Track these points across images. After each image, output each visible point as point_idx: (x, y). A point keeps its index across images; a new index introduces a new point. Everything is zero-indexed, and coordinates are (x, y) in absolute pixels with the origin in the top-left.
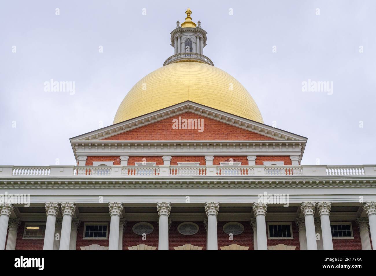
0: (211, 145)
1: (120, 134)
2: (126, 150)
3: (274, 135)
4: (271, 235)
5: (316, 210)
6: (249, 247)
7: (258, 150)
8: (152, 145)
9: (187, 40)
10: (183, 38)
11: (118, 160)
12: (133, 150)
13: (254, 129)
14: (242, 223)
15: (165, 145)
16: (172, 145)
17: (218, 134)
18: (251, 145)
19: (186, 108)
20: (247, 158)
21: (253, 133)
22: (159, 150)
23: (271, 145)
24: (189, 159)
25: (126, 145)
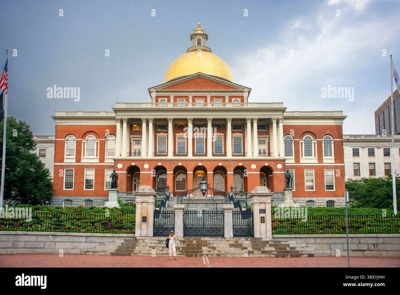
0: (209, 91)
1: (170, 86)
2: (173, 94)
3: (237, 87)
4: (234, 129)
5: (252, 120)
7: (230, 93)
8: (184, 92)
9: (198, 39)
10: (196, 38)
11: (169, 98)
13: (229, 84)
14: (221, 124)
15: (190, 92)
16: (192, 92)
17: (212, 86)
18: (227, 91)
19: (198, 75)
20: (225, 97)
21: (228, 86)
22: (187, 93)
23: (235, 91)
24: (200, 97)
25: (172, 92)
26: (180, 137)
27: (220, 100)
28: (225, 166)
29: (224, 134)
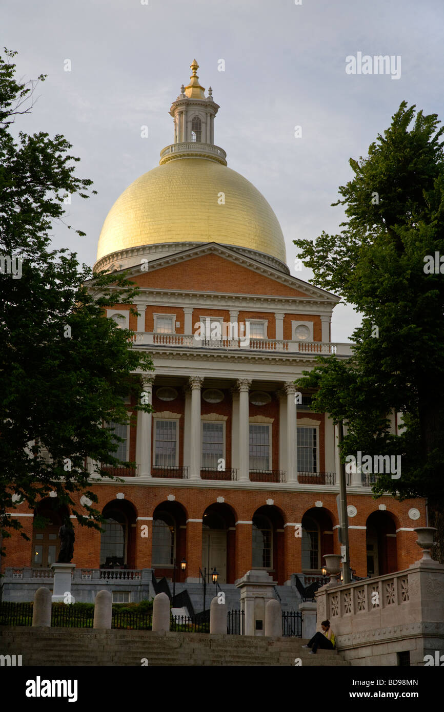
6: (273, 419)
7: (287, 307)
12: (151, 299)
20: (275, 315)
26: (162, 422)
27: (263, 324)
28: (283, 508)
29: (272, 420)
